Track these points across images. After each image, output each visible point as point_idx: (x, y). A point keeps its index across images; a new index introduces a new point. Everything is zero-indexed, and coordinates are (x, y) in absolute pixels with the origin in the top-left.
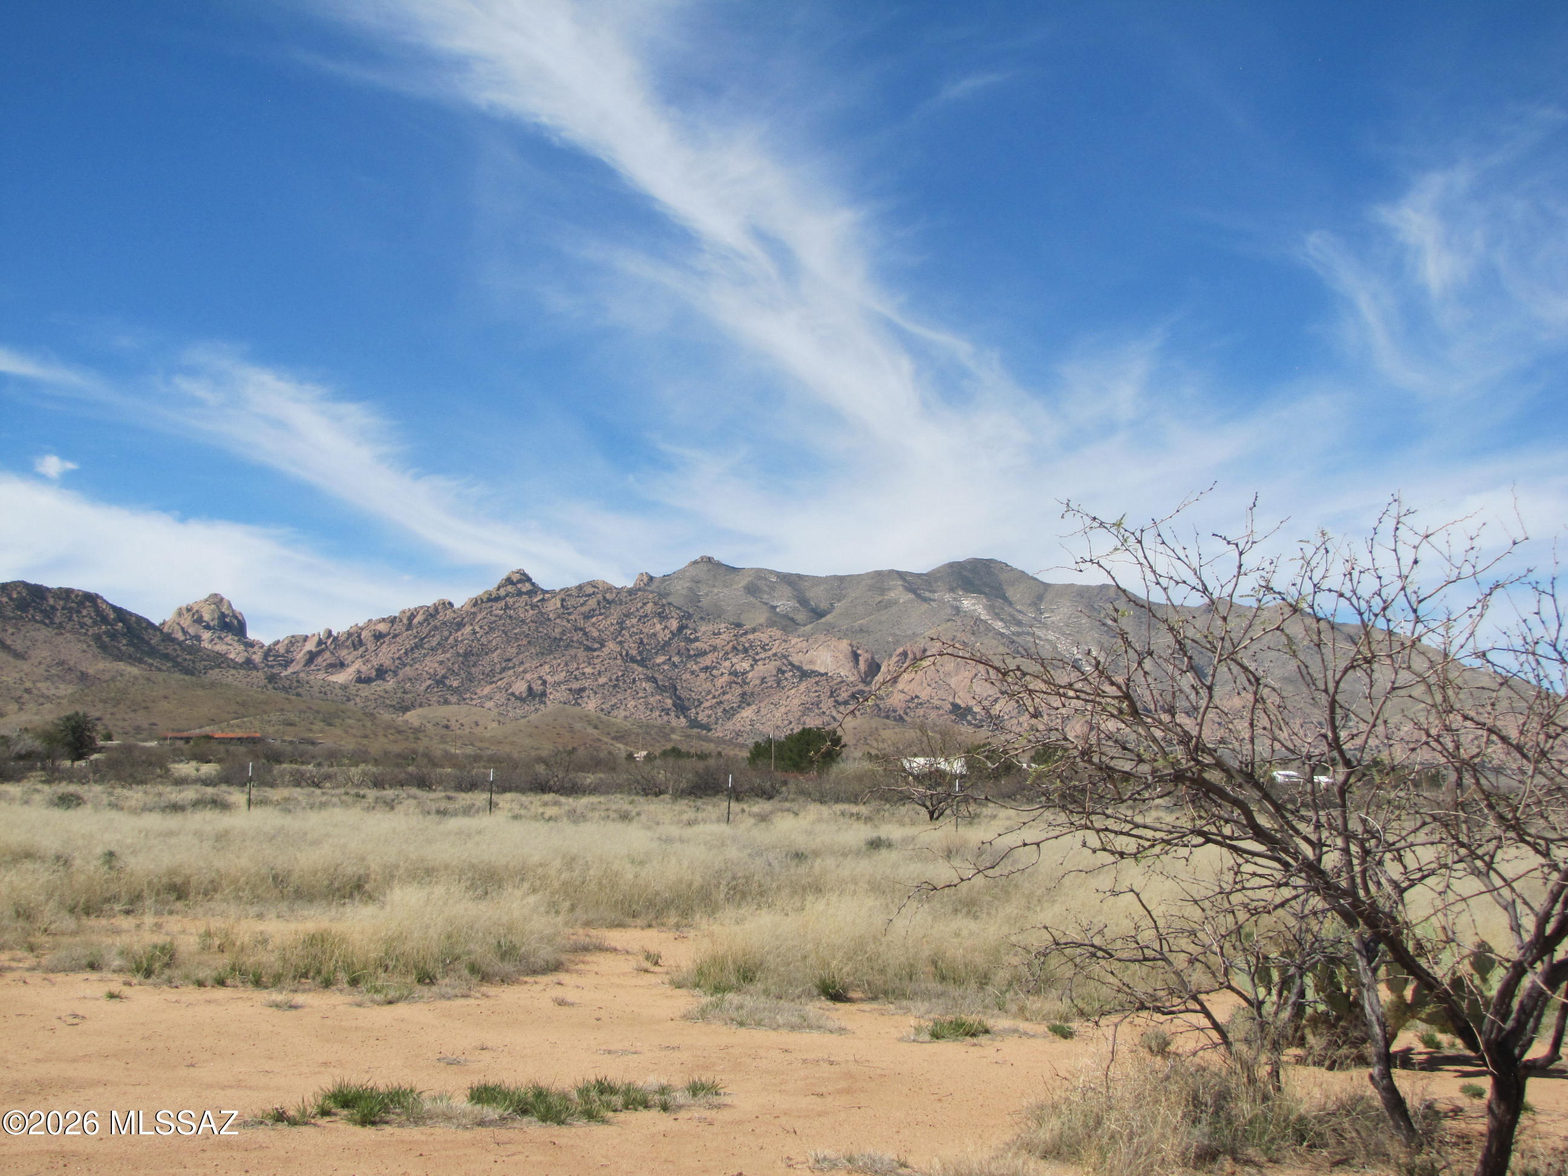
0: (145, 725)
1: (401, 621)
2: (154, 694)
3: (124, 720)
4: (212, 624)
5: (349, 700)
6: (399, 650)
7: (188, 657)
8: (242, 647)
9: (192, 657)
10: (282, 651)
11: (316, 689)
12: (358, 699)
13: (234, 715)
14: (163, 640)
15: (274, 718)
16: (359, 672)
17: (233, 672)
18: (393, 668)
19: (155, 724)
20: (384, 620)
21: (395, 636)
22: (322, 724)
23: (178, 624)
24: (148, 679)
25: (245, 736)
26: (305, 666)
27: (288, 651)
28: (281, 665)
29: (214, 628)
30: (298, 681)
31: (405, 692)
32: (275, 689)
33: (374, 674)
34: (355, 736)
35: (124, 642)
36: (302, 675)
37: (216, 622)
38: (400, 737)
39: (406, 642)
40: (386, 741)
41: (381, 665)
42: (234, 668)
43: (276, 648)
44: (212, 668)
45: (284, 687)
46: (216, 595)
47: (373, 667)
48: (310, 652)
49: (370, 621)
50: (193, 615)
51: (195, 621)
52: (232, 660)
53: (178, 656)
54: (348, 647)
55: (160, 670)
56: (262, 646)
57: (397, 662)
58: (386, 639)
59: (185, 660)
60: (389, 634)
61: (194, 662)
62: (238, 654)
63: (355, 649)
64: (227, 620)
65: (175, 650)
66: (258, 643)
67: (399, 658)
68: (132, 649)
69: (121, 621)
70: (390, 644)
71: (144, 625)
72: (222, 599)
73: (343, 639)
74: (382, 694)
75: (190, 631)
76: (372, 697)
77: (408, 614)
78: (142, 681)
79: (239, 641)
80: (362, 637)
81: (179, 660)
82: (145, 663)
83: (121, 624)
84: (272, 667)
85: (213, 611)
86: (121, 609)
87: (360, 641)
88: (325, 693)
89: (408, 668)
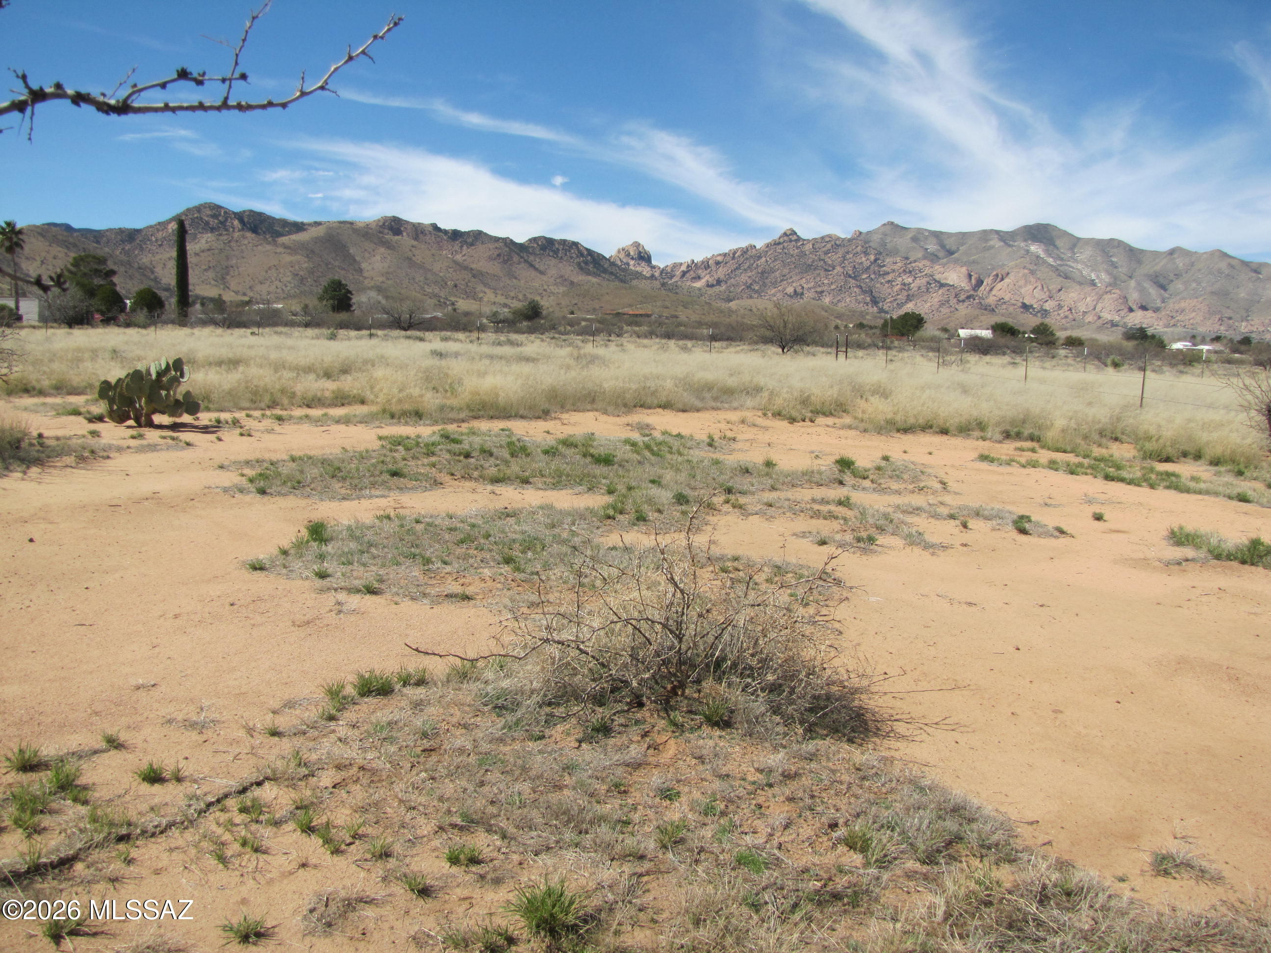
1: (729, 255)
2: (604, 292)
4: (634, 257)
5: (702, 295)
6: (728, 270)
8: (649, 269)
9: (624, 274)
11: (685, 290)
12: (706, 295)
13: (639, 303)
14: (610, 265)
15: (659, 304)
16: (708, 281)
17: (643, 282)
18: (725, 280)
20: (720, 255)
21: (726, 263)
22: (682, 308)
23: (618, 257)
24: (602, 285)
25: (644, 313)
26: (681, 278)
27: (672, 271)
28: (668, 277)
30: (677, 286)
31: (730, 292)
32: (665, 290)
33: (715, 282)
34: (698, 314)
35: (591, 266)
36: (679, 283)
37: (637, 256)
38: (723, 315)
39: (732, 266)
40: (715, 316)
41: (719, 278)
42: (645, 279)
43: (667, 269)
44: (634, 280)
45: (668, 289)
46: (636, 242)
47: (715, 279)
48: (683, 271)
49: (713, 255)
50: (625, 252)
51: (626, 255)
52: (644, 276)
53: (617, 273)
54: (702, 269)
55: (608, 280)
56: (660, 268)
57: (727, 276)
58: (722, 265)
59: (621, 275)
60: (723, 262)
62: (647, 272)
63: (706, 269)
64: (642, 255)
65: (616, 270)
66: (657, 266)
68: (595, 270)
72: (639, 244)
73: (700, 264)
74: (719, 293)
75: (624, 260)
76: (713, 294)
77: (733, 252)
78: (598, 285)
79: (648, 265)
80: (710, 263)
82: (601, 276)
83: (590, 257)
84: (664, 278)
85: (635, 250)
87: (708, 265)
88: (690, 292)
89: (732, 280)
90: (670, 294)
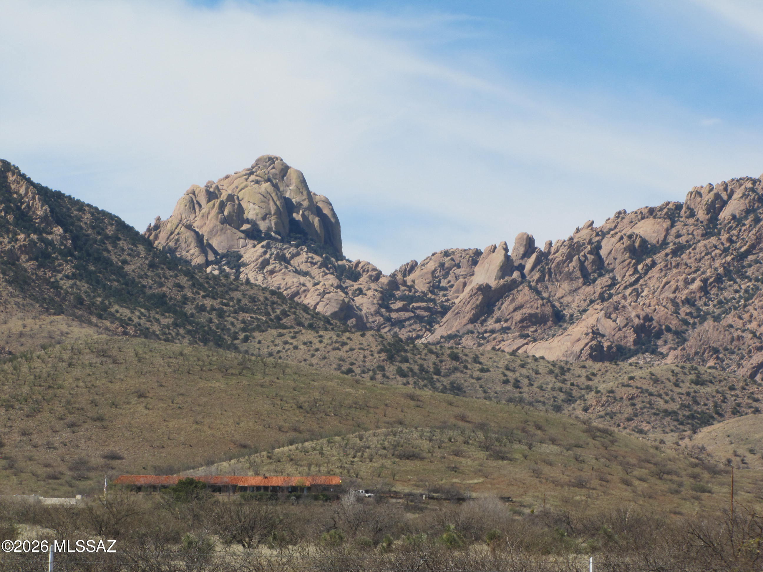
0: (96, 460)
1: (692, 214)
2: (117, 386)
3: (50, 446)
4: (263, 226)
5: (570, 399)
6: (687, 283)
7: (208, 303)
8: (331, 280)
9: (216, 303)
10: (421, 286)
11: (496, 375)
12: (591, 397)
13: (292, 435)
14: (152, 266)
15: (373, 442)
16: (596, 333)
17: (308, 335)
18: (674, 323)
19: (115, 457)
20: (652, 211)
21: (679, 250)
22: (482, 454)
23: (189, 227)
24: (103, 353)
25: (307, 482)
26: (473, 321)
27: (435, 287)
28: (419, 319)
29: (268, 236)
30: (455, 357)
31: (699, 382)
32: (402, 373)
33: (631, 337)
34: (556, 483)
35: (68, 269)
36: (468, 342)
37: (272, 221)
38: (661, 486)
39: (706, 261)
40: (628, 494)
41: (648, 318)
42: (311, 327)
43: (409, 279)
44: (260, 329)
45: (422, 369)
46: (271, 160)
47: (628, 320)
48: (484, 289)
49: (621, 215)
50: (222, 206)
51: (225, 221)
52: (306, 309)
53: (185, 299)
54: (570, 277)
55: (146, 334)
56: (379, 275)
57: (684, 310)
58: (659, 257)
59: (201, 309)
60: (664, 244)
61: (221, 314)
62: (323, 294)
63: (588, 280)
64: (298, 217)
65: (180, 287)
66: (367, 268)
67: (688, 301)
68: (84, 286)
69: (59, 223)
70: (667, 268)
71: (110, 231)
72: (285, 169)
73: (559, 257)
74: (647, 385)
75: (214, 243)
76: (622, 392)
77: (708, 197)
78: (87, 358)
79: (324, 265)
80: (603, 252)
81: (189, 309)
82: (113, 317)
83: (59, 230)
84: (400, 323)
85: (266, 197)
86: (59, 195)
87: (599, 261)
88: (517, 385)
89: (709, 324)
90: (427, 393)
